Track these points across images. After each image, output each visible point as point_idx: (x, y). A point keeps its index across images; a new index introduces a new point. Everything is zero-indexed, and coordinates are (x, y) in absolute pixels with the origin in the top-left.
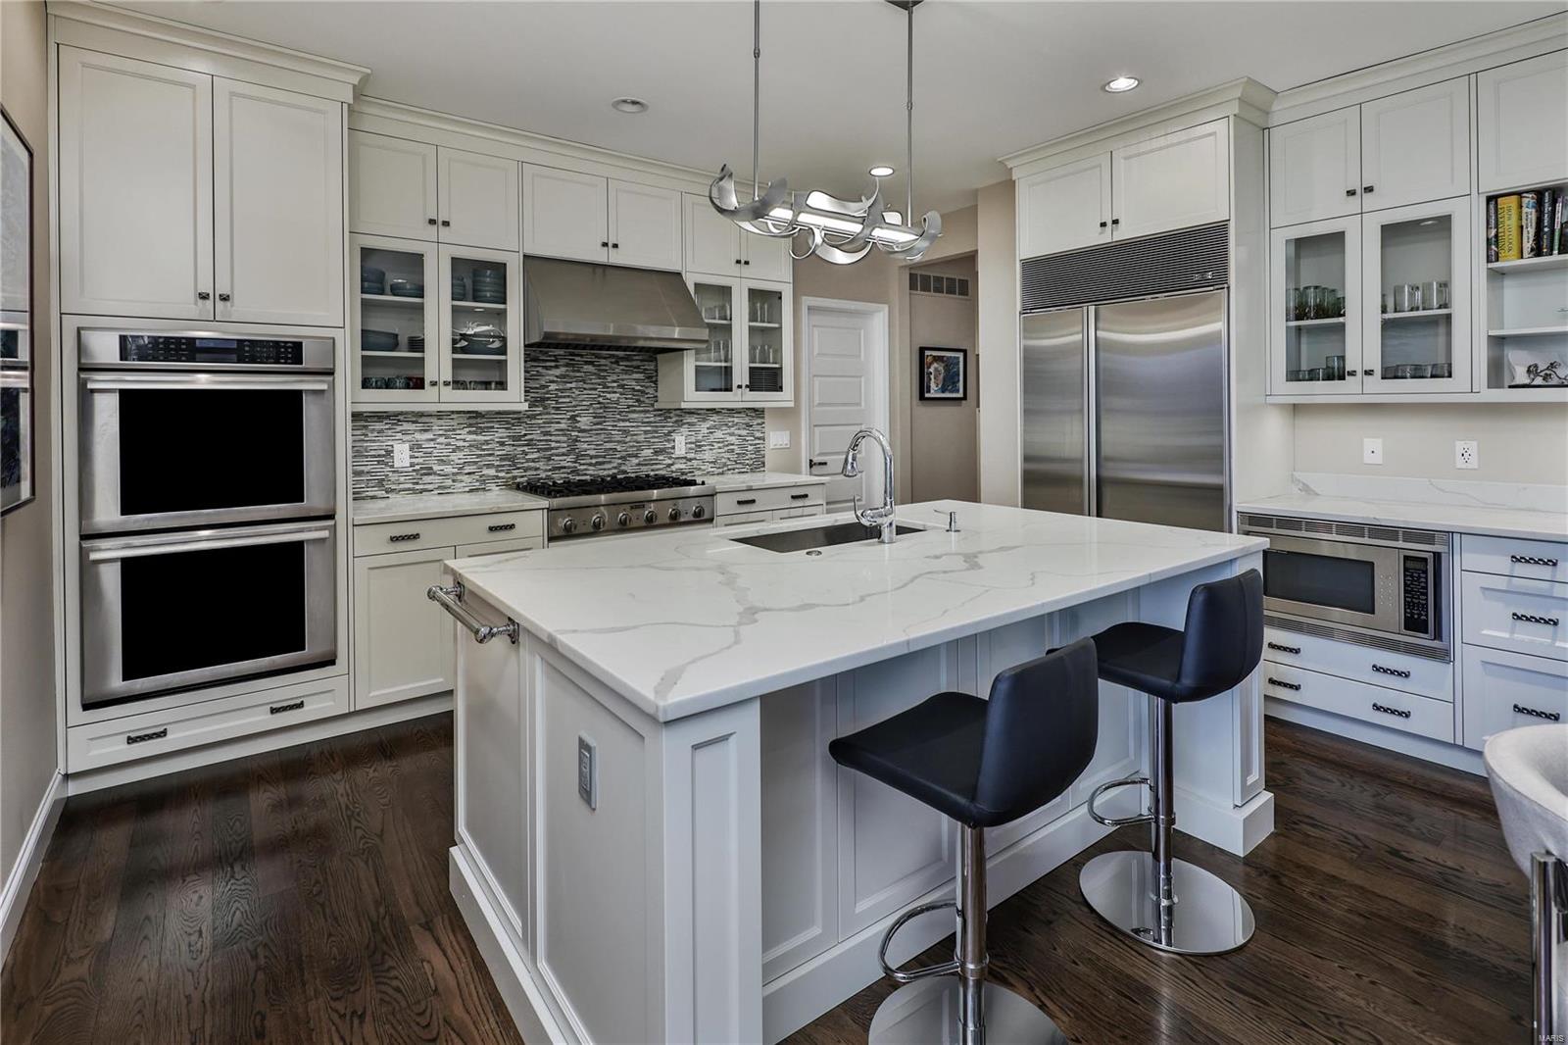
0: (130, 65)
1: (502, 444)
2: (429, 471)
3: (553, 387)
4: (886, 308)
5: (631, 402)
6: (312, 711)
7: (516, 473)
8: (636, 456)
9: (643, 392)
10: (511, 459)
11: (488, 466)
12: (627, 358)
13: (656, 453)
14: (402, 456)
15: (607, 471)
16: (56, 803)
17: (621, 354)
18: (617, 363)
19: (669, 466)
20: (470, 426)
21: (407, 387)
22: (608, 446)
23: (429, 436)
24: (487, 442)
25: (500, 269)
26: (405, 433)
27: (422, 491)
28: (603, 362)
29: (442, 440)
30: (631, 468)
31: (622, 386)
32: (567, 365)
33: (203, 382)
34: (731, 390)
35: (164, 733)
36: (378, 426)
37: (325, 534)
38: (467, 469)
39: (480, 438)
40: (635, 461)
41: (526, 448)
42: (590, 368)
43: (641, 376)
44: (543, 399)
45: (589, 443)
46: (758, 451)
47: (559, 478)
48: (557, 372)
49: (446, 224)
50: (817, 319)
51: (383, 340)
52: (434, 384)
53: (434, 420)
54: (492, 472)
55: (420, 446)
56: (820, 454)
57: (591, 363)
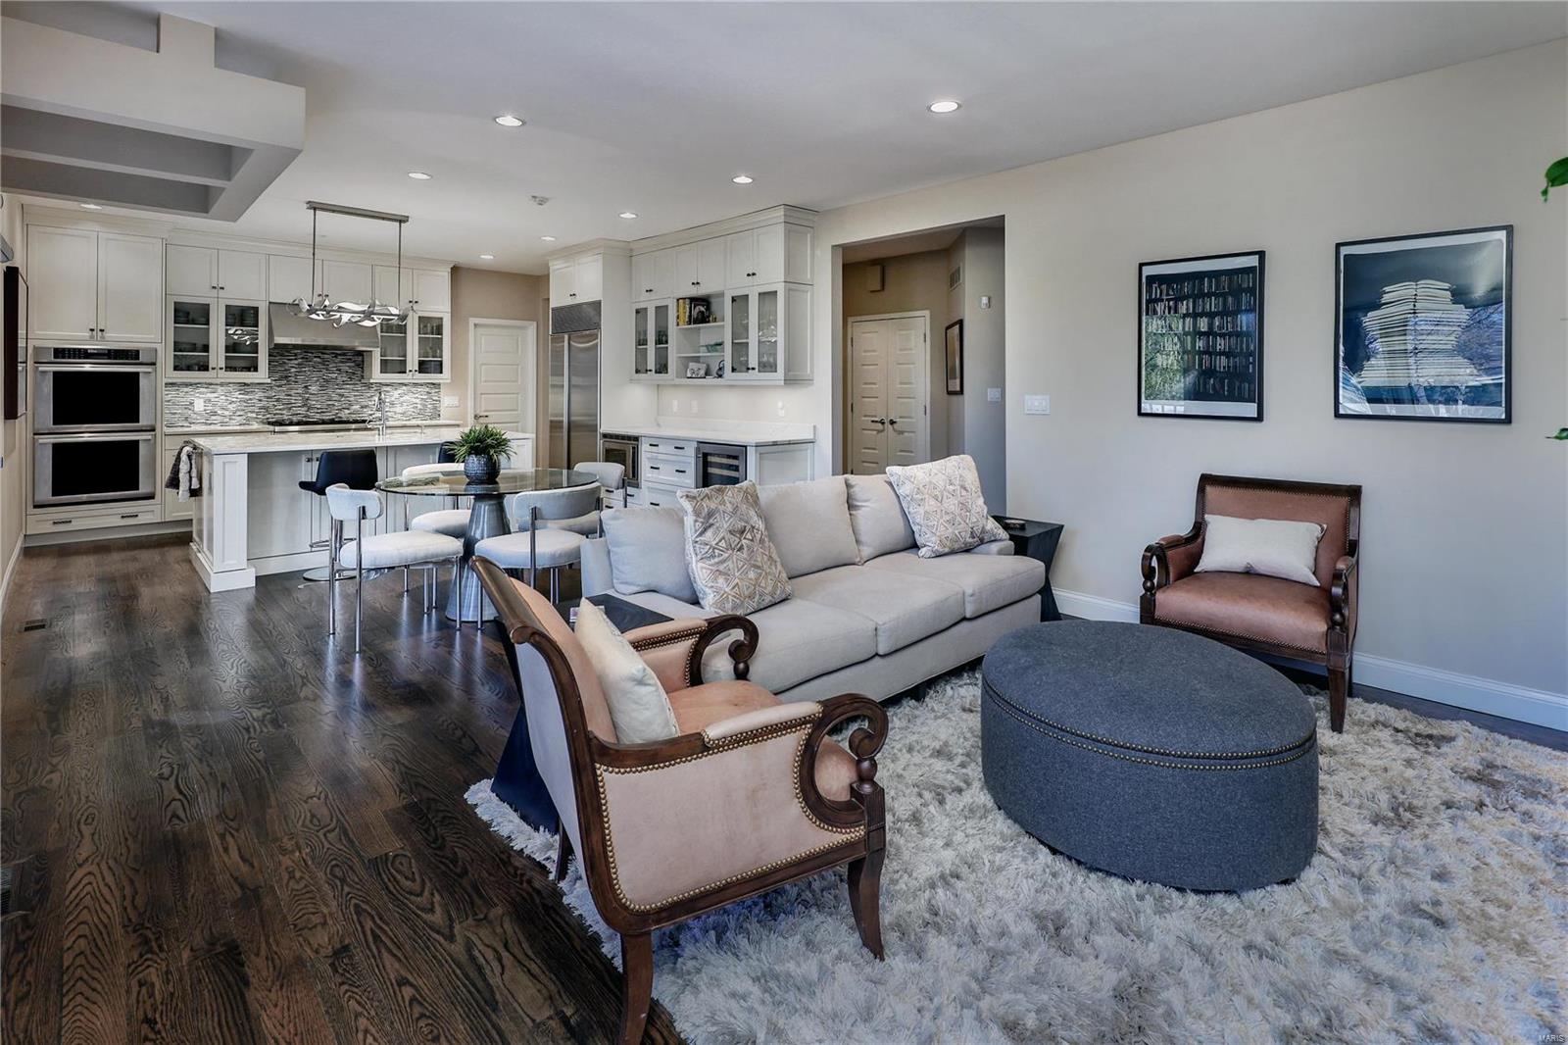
0: (60, 231)
1: (260, 400)
2: (215, 414)
3: (293, 370)
4: (535, 324)
5: (345, 379)
6: (142, 519)
7: (269, 416)
8: (348, 409)
9: (354, 373)
10: (266, 408)
11: (252, 412)
12: (344, 354)
13: (362, 407)
14: (199, 405)
15: (326, 417)
16: (21, 548)
17: (339, 352)
18: (336, 357)
19: (371, 415)
20: (240, 390)
21: (199, 370)
22: (330, 403)
23: (215, 395)
24: (251, 399)
25: (256, 310)
26: (200, 393)
27: (210, 424)
28: (326, 356)
29: (223, 397)
30: (344, 415)
31: (340, 370)
32: (302, 358)
33: (87, 368)
34: (405, 372)
35: (70, 522)
36: (186, 389)
37: (150, 437)
38: (239, 413)
39: (247, 397)
40: (347, 411)
41: (275, 403)
42: (318, 360)
43: (353, 364)
44: (286, 377)
45: (317, 401)
46: (435, 408)
47: (295, 419)
48: (296, 362)
49: (222, 288)
50: (480, 331)
51: (188, 347)
52: (213, 369)
53: (218, 387)
54: (254, 415)
55: (210, 401)
56: (485, 411)
57: (319, 357)
